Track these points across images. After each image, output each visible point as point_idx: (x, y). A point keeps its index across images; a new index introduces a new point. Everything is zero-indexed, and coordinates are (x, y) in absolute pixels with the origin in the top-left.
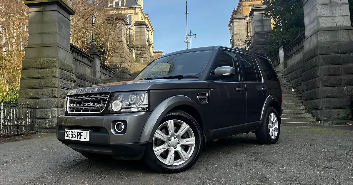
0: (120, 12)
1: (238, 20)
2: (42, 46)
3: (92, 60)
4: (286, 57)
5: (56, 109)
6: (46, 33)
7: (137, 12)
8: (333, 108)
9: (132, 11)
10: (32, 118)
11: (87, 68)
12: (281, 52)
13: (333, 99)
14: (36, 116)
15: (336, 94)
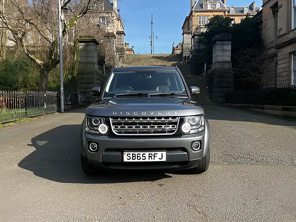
1: (187, 34)
7: (113, 16)
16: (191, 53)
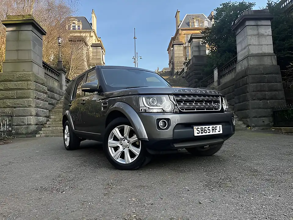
0: (82, 34)
1: (178, 46)
2: (19, 61)
3: (59, 75)
4: (220, 77)
5: (32, 117)
6: (22, 50)
7: (91, 35)
8: (260, 117)
9: (88, 34)
10: (10, 125)
11: (55, 82)
12: (216, 73)
13: (260, 110)
14: (13, 124)
15: (261, 106)
16: (187, 66)
